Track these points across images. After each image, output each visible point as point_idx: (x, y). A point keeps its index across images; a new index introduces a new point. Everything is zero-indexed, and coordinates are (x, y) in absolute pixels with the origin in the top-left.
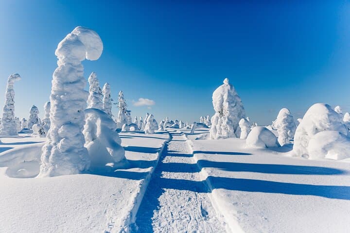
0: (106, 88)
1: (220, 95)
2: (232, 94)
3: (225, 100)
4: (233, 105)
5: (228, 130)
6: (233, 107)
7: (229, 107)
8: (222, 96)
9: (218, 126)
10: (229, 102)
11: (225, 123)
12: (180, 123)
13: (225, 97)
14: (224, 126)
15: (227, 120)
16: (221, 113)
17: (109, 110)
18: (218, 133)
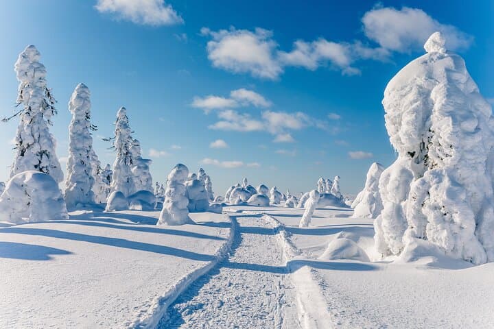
0: (79, 97)
1: (415, 91)
2: (462, 87)
3: (437, 106)
4: (470, 125)
5: (452, 221)
6: (468, 134)
7: (454, 133)
8: (424, 95)
9: (409, 207)
10: (451, 114)
11: (438, 195)
12: (272, 191)
13: (438, 97)
14: (436, 208)
15: (446, 182)
16: (420, 156)
17: (84, 154)
18: (408, 232)
